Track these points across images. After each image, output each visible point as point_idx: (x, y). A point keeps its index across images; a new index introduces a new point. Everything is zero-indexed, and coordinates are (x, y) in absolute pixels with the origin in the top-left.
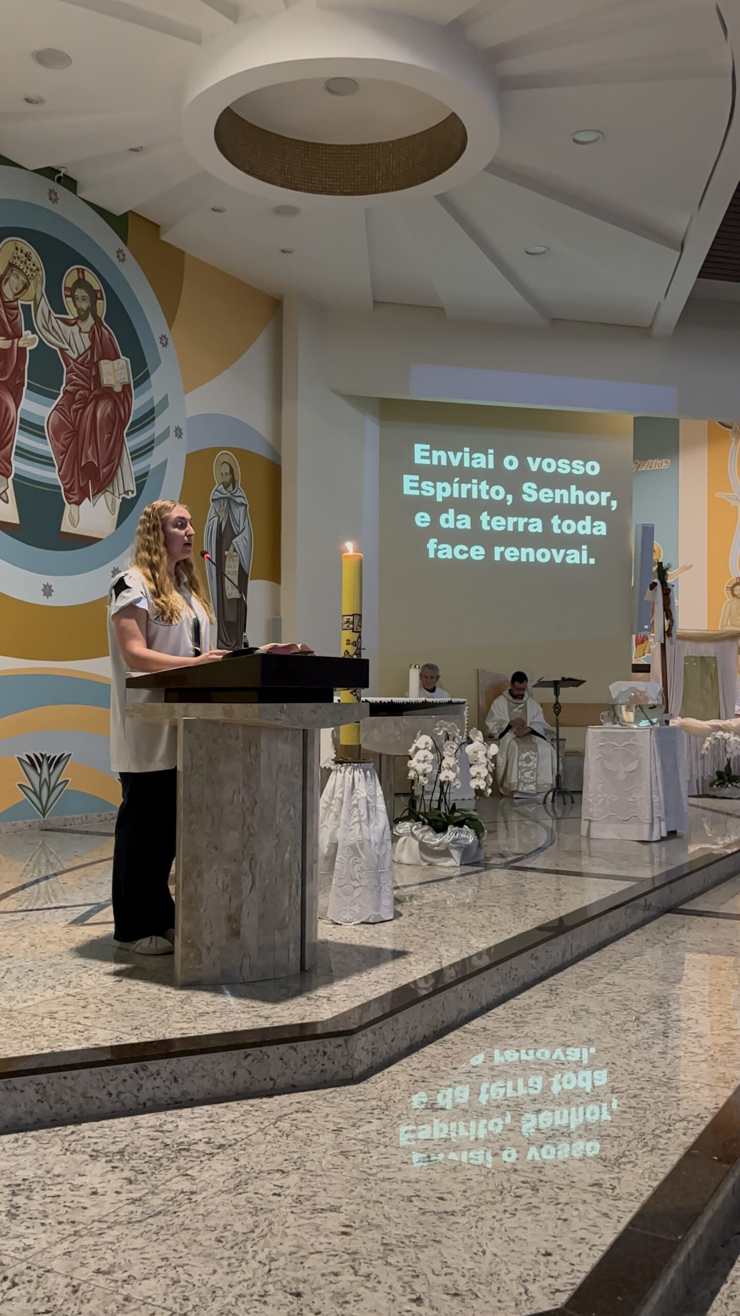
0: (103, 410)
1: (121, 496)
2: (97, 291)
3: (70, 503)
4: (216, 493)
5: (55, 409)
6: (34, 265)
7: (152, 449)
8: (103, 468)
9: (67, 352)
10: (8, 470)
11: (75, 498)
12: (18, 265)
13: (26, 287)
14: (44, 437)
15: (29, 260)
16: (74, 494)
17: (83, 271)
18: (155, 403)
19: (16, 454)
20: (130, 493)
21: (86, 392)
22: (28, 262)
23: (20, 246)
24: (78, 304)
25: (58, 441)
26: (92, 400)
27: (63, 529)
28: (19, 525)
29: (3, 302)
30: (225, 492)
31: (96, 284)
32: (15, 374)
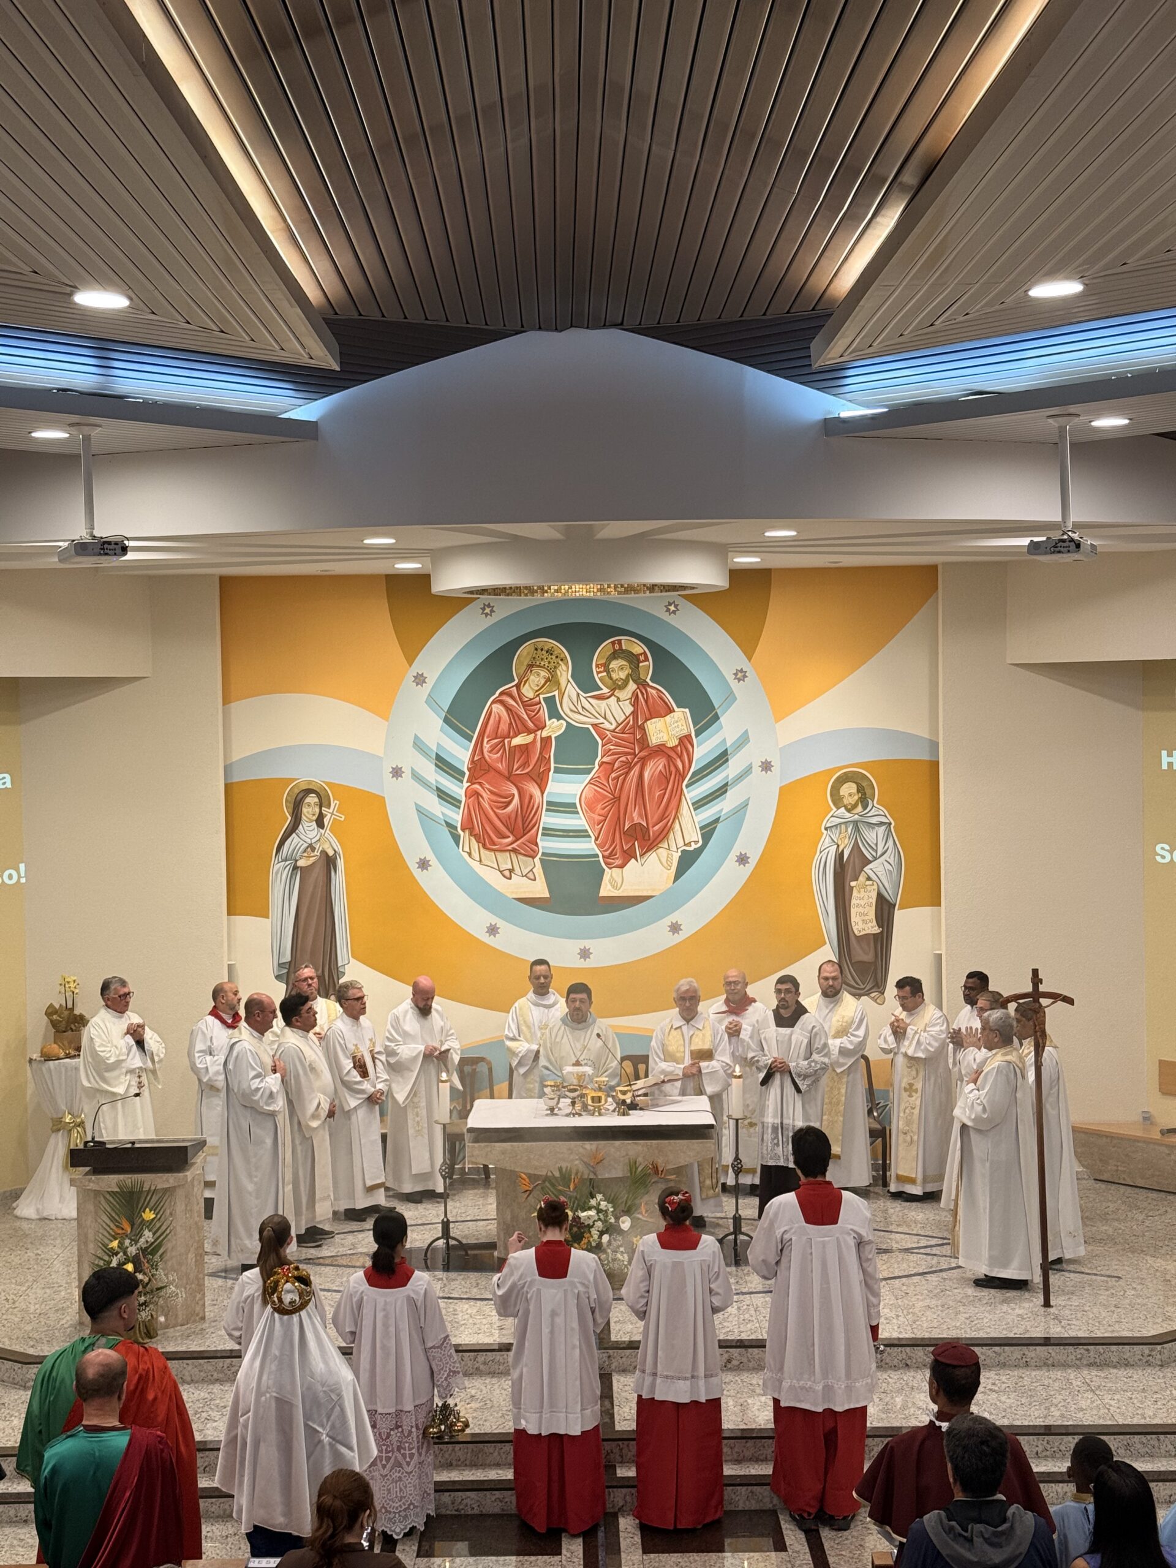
0: (653, 769)
1: (679, 850)
2: (637, 656)
3: (610, 868)
4: (833, 819)
5: (589, 783)
6: (557, 657)
7: (726, 792)
8: (653, 826)
9: (601, 725)
10: (534, 851)
11: (618, 862)
12: (538, 663)
13: (548, 680)
14: (577, 813)
15: (552, 654)
16: (617, 858)
17: (620, 641)
18: (728, 745)
19: (543, 834)
21: (629, 757)
22: (550, 657)
23: (539, 646)
24: (614, 676)
25: (594, 813)
26: (637, 762)
27: (601, 895)
28: (549, 898)
29: (522, 702)
30: (848, 815)
31: (638, 648)
32: (539, 763)
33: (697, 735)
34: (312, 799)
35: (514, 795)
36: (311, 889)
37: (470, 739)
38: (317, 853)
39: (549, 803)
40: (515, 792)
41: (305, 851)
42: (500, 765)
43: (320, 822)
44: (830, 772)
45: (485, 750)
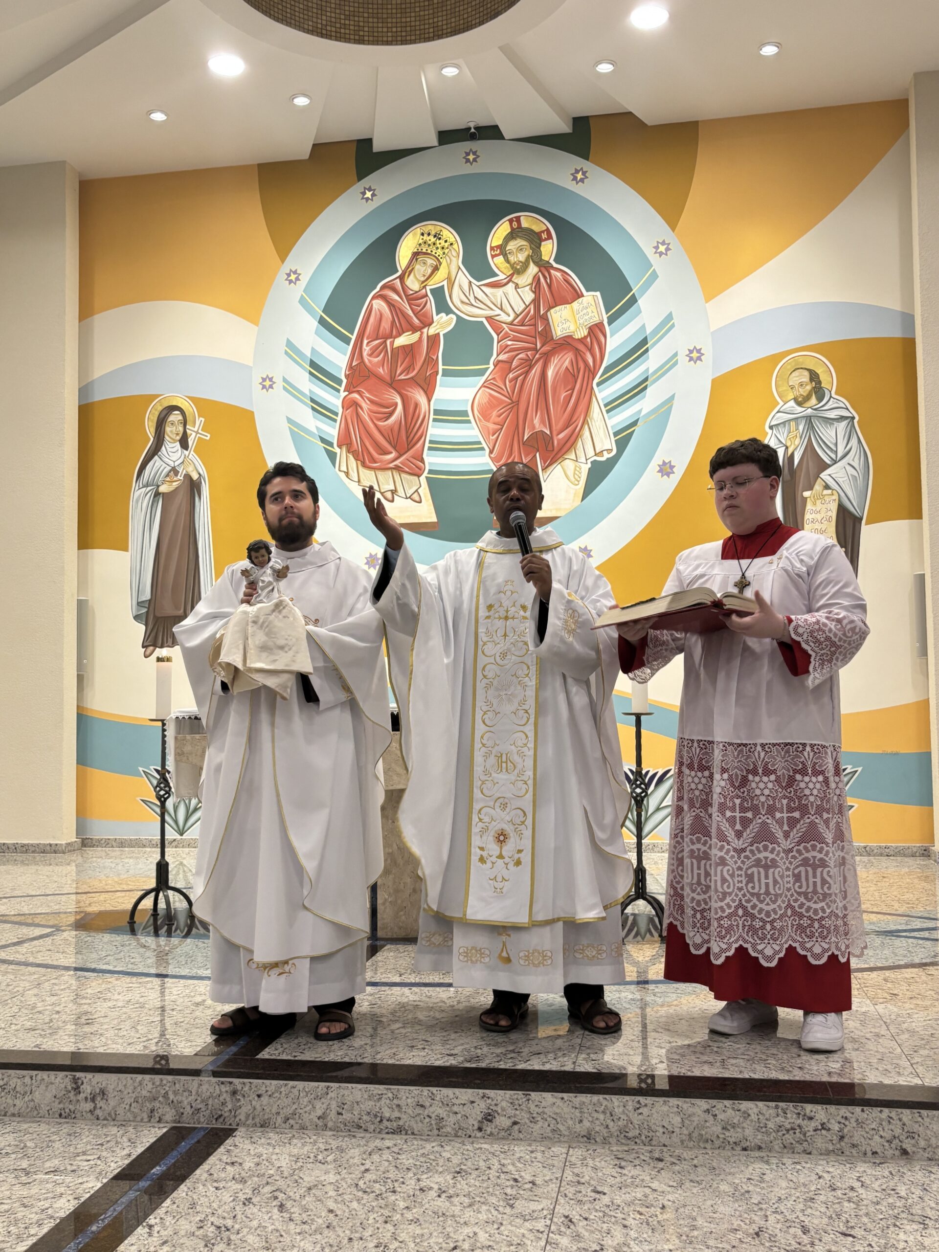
0: (558, 366)
1: (589, 461)
2: (538, 235)
4: (779, 414)
5: (483, 386)
6: (446, 241)
7: (645, 388)
8: (558, 434)
9: (496, 318)
10: (419, 468)
12: (424, 250)
13: (436, 269)
15: (440, 239)
17: (518, 219)
18: (648, 332)
20: (605, 453)
21: (529, 353)
22: (438, 242)
23: (426, 230)
24: (512, 259)
25: (488, 421)
26: (538, 360)
28: (437, 523)
29: (406, 296)
30: (800, 409)
31: (538, 224)
32: (425, 366)
33: (611, 321)
34: (175, 417)
35: (396, 404)
36: (173, 518)
37: (347, 340)
38: (180, 477)
39: (437, 412)
40: (399, 400)
41: (167, 475)
42: (381, 370)
43: (184, 443)
44: (775, 359)
45: (365, 354)
